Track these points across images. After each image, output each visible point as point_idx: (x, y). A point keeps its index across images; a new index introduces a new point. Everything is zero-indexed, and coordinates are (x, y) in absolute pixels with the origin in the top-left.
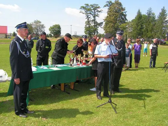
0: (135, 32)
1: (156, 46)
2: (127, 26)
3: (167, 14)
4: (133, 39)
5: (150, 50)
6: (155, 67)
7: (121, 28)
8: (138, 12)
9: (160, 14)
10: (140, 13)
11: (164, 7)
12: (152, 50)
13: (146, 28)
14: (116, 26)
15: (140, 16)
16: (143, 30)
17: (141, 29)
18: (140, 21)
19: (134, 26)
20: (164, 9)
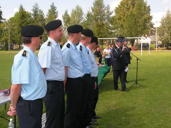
3: (57, 12)
8: (20, 9)
9: (50, 11)
10: (22, 9)
11: (53, 3)
15: (23, 14)
18: (24, 20)
20: (53, 6)
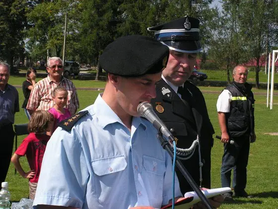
0: (92, 37)
1: (244, 98)
2: (60, 14)
4: (84, 62)
5: (221, 118)
6: (246, 195)
7: (37, 19)
12: (227, 115)
13: (132, 23)
14: (13, 11)
16: (121, 29)
17: (113, 23)
19: (85, 15)
